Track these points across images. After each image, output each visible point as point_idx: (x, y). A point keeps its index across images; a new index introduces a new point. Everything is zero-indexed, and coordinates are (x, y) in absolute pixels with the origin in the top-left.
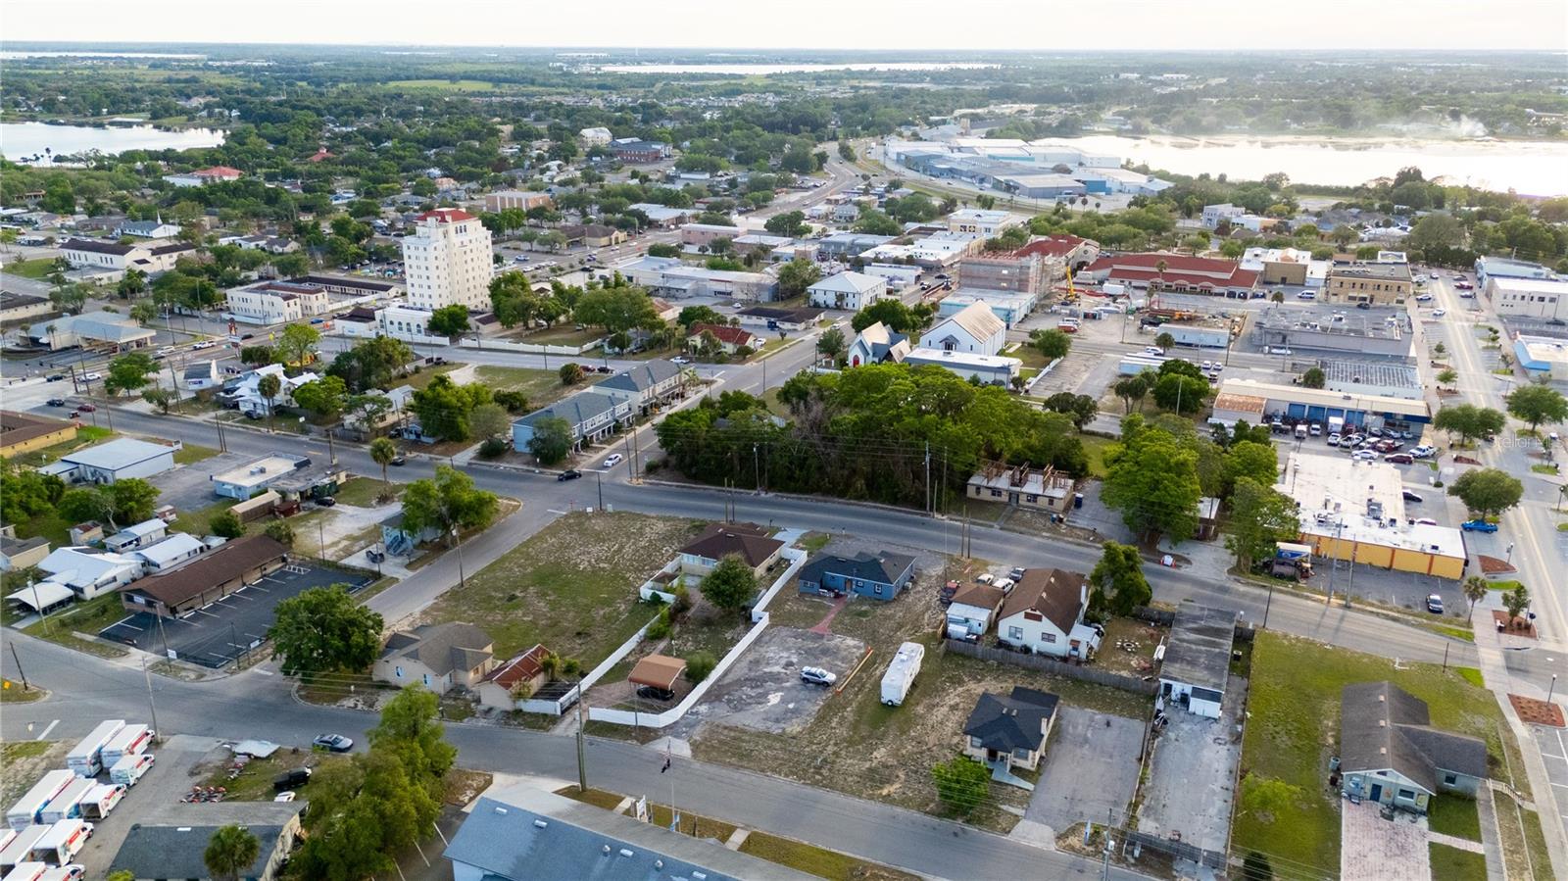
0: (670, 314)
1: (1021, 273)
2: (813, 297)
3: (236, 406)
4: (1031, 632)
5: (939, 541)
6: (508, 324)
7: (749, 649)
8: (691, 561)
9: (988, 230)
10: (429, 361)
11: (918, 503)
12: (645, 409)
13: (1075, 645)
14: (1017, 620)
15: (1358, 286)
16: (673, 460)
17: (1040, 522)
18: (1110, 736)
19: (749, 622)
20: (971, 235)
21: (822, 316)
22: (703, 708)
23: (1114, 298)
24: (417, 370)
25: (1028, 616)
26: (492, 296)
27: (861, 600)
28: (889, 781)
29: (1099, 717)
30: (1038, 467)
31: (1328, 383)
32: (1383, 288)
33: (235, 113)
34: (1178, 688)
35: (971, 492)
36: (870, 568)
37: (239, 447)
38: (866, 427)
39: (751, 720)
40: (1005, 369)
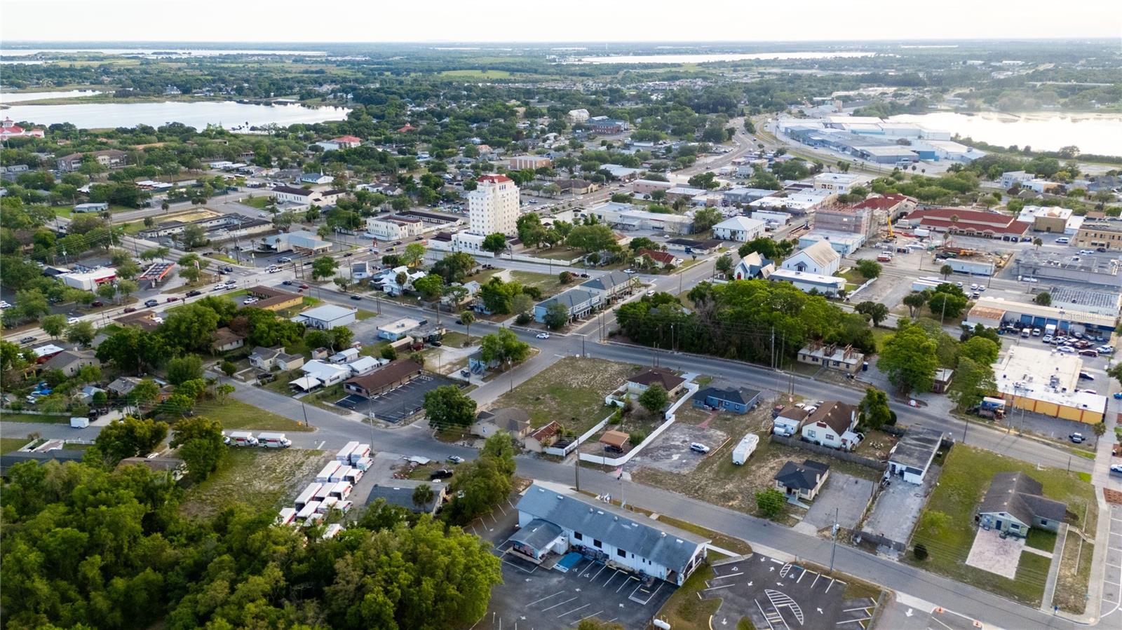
0: (625, 241)
1: (856, 221)
2: (716, 232)
3: (382, 289)
4: (821, 434)
5: (775, 384)
6: (527, 245)
7: (663, 433)
8: (633, 386)
9: (841, 188)
10: (484, 266)
11: (766, 362)
12: (608, 301)
13: (844, 441)
14: (813, 426)
15: (1098, 236)
16: (624, 330)
17: (840, 377)
18: (855, 488)
19: (664, 419)
20: (829, 191)
21: (721, 245)
22: (638, 459)
23: (921, 238)
24: (478, 272)
25: (819, 425)
26: (519, 228)
27: (727, 412)
28: (733, 499)
29: (852, 479)
30: (841, 345)
31: (1054, 302)
32: (1116, 238)
33: (350, 96)
34: (899, 467)
35: (800, 358)
36: (734, 395)
37: (386, 312)
38: (738, 317)
39: (663, 466)
40: (834, 285)
